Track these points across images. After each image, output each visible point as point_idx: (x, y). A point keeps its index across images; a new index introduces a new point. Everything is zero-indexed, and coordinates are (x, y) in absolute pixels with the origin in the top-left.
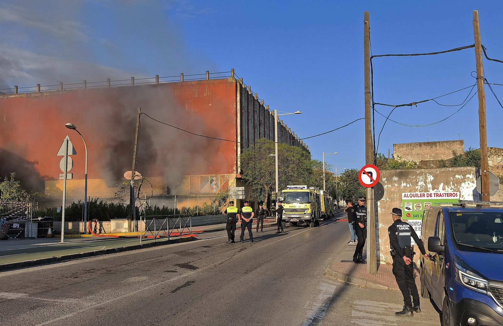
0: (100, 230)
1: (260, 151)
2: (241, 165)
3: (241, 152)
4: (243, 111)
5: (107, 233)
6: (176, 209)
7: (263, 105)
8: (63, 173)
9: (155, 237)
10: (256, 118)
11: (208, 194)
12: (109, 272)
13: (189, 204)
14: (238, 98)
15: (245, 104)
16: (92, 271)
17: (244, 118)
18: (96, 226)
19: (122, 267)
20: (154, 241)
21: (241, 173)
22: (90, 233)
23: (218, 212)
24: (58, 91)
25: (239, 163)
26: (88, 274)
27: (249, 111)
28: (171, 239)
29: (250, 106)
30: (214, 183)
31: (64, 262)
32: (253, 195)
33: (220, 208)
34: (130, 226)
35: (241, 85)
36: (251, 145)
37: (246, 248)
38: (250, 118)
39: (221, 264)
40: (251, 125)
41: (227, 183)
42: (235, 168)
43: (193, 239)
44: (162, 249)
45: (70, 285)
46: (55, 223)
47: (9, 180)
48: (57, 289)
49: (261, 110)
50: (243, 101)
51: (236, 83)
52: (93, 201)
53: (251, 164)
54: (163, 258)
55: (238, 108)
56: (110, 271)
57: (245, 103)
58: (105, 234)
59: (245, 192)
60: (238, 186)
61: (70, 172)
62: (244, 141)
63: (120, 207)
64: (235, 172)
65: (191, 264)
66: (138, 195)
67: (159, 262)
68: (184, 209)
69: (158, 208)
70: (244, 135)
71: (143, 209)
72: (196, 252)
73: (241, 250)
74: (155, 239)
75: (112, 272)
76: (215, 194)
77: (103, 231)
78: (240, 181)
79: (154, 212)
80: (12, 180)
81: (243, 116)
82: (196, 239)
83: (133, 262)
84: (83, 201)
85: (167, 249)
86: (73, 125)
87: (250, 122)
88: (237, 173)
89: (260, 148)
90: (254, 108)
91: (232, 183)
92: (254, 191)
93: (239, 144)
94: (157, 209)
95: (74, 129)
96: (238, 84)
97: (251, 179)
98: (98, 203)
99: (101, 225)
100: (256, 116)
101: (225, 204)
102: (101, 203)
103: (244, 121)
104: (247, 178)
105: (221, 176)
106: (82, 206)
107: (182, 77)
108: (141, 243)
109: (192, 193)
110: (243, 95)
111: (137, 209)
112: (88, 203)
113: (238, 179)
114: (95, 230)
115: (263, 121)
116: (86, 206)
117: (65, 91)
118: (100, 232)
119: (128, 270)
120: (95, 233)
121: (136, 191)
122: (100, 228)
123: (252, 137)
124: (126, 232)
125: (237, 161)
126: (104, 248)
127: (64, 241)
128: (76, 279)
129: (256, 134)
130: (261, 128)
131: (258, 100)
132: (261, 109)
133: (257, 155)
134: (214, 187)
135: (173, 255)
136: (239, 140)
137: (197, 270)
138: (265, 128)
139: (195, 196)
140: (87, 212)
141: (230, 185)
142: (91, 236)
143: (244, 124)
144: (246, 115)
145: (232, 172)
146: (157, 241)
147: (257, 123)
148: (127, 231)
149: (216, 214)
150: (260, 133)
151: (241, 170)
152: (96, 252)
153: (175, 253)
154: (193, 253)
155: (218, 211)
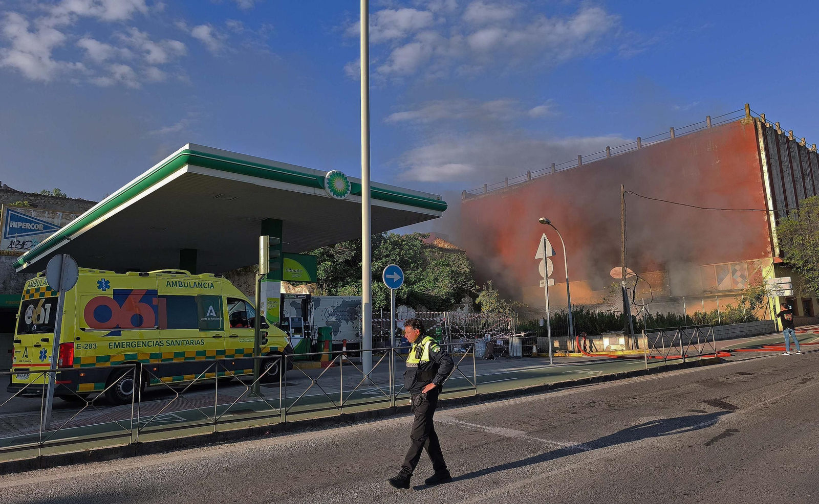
0: (591, 347)
1: (810, 217)
2: (779, 244)
3: (777, 223)
4: (772, 161)
5: (600, 352)
6: (687, 316)
7: (804, 146)
8: (543, 279)
9: (665, 359)
10: (795, 167)
11: (731, 291)
12: (612, 408)
13: (704, 308)
14: (762, 144)
15: (773, 151)
16: (591, 405)
17: (774, 172)
18: (585, 343)
19: (628, 401)
20: (664, 364)
21: (782, 255)
22: (579, 352)
23: (751, 319)
24: (526, 181)
25: (775, 240)
26: (587, 409)
27: (783, 159)
28: (687, 360)
29: (782, 151)
30: (738, 273)
31: (558, 391)
32: (808, 288)
33: (753, 312)
34: (627, 343)
35: (763, 125)
36: (793, 212)
37: (813, 378)
38: (784, 170)
39: (775, 403)
40: (788, 181)
41: (759, 273)
42: (769, 249)
43: (719, 361)
44: (678, 376)
45: (569, 423)
46: (539, 339)
47: (487, 289)
48: (555, 427)
49: (803, 154)
50: (770, 145)
51: (755, 122)
52: (579, 310)
53: (797, 239)
54: (681, 390)
55: (762, 159)
56: (614, 406)
57: (773, 148)
58: (598, 353)
59: (793, 285)
60: (778, 275)
61: (551, 277)
62: (779, 206)
63: (612, 316)
64: (771, 255)
65: (726, 401)
66: (634, 300)
67: (677, 395)
68: (697, 315)
69: (662, 317)
70: (777, 197)
71: (642, 318)
72: (728, 382)
73: (805, 381)
74: (665, 361)
75: (616, 408)
76: (742, 290)
77: (594, 349)
78: (781, 269)
79: (657, 321)
80: (490, 289)
81: (773, 168)
82: (724, 361)
83: (641, 395)
84: (567, 311)
85: (684, 375)
86: (546, 219)
87: (785, 175)
88: (774, 255)
89: (809, 213)
90: (789, 152)
91: (768, 272)
92: (808, 282)
93: (772, 213)
94: (660, 317)
95: (549, 223)
96: (759, 123)
97: (800, 263)
98: (584, 312)
99: (591, 342)
100: (795, 165)
101: (760, 306)
102: (588, 313)
103: (775, 175)
104: (793, 262)
105: (748, 263)
106: (566, 317)
107: (672, 133)
108: (647, 367)
109: (707, 292)
110: (769, 138)
111: (634, 318)
112: (572, 313)
113: (776, 265)
114: (585, 347)
115: (808, 170)
116: (570, 317)
117: (533, 179)
118: (591, 350)
119: (636, 406)
120: (585, 351)
121: (630, 294)
122: (591, 345)
123: (792, 198)
124: (622, 350)
125: (771, 238)
126: (600, 373)
127: (553, 363)
128: (574, 416)
129: (798, 191)
130: (806, 181)
131: (795, 139)
132: (803, 152)
133: (805, 225)
134: (739, 279)
135: (695, 385)
136: (771, 207)
137: (738, 412)
138: (813, 181)
139: (711, 295)
140: (573, 324)
141: (764, 275)
142: (580, 355)
143: (775, 180)
144: (778, 167)
145: (766, 255)
146: (668, 363)
147: (798, 174)
148: (624, 349)
149: (749, 321)
150: (805, 189)
151: (780, 249)
152: (592, 379)
153: (698, 382)
154: (724, 384)
155: (751, 316)
